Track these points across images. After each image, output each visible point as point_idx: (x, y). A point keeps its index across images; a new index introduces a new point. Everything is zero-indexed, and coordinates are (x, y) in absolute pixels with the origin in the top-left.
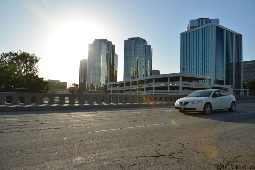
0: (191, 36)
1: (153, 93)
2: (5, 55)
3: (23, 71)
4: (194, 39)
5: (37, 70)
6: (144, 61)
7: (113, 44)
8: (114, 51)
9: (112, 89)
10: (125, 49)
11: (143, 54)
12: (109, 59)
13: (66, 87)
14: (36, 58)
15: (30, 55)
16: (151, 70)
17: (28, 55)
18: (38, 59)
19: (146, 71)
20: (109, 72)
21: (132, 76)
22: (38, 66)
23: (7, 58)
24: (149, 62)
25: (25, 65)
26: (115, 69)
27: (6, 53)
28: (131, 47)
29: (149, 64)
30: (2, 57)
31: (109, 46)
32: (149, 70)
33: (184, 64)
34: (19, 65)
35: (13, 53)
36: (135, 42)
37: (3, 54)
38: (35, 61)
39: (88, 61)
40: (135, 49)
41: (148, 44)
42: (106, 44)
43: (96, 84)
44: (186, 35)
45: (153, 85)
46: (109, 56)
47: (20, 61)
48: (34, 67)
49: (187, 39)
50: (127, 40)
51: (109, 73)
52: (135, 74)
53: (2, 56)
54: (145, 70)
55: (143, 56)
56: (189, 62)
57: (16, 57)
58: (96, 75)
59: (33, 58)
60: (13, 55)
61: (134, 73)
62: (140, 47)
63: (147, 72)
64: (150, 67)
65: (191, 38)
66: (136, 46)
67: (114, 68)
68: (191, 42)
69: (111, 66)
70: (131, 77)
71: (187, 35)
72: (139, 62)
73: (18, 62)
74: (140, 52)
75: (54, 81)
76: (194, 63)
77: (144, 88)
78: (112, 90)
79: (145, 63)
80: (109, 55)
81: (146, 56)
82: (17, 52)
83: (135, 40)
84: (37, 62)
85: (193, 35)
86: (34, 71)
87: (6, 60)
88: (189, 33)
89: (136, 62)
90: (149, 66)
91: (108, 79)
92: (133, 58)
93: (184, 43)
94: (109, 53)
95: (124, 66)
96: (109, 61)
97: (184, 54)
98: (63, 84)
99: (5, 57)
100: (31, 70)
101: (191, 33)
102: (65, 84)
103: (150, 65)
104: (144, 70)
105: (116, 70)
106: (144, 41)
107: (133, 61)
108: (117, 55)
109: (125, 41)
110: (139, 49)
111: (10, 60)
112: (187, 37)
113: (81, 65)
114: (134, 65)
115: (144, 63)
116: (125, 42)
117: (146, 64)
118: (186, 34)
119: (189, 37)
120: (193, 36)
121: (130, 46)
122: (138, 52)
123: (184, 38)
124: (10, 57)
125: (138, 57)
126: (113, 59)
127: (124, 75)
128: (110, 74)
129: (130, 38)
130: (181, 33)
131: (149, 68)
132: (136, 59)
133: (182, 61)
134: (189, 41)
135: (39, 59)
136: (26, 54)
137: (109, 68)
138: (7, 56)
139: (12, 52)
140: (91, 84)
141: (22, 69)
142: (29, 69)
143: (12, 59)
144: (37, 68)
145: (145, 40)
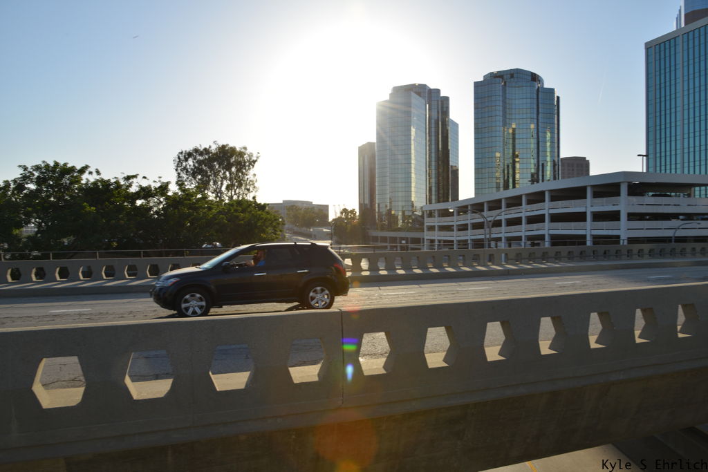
0: (679, 48)
1: (547, 229)
2: (185, 157)
3: (224, 188)
4: (691, 57)
5: (253, 184)
6: (535, 136)
7: (442, 94)
8: (445, 112)
9: (436, 221)
10: (476, 108)
11: (529, 116)
12: (433, 138)
13: (327, 216)
14: (249, 156)
15: (238, 149)
16: (556, 161)
17: (233, 150)
18: (255, 159)
19: (541, 164)
20: (434, 172)
21: (498, 181)
22: (255, 175)
23: (190, 162)
24: (549, 135)
25: (227, 173)
26: (451, 164)
27: (188, 151)
28: (494, 98)
29: (548, 144)
30: (179, 161)
31: (433, 103)
32: (548, 159)
33: (658, 137)
34: (215, 176)
35: (202, 149)
36: (505, 83)
37: (182, 153)
38: (247, 164)
39: (378, 147)
40: (504, 102)
41: (546, 86)
42: (424, 98)
43: (400, 208)
44: (662, 48)
45: (547, 208)
46: (433, 130)
47: (217, 167)
48: (248, 177)
49: (667, 59)
50: (482, 79)
51: (433, 176)
52: (508, 173)
53: (179, 158)
54: (538, 162)
55: (529, 121)
56: (673, 129)
57: (207, 157)
58: (400, 185)
59: (243, 157)
60: (201, 154)
61: (504, 172)
62: (520, 98)
63: (543, 164)
64: (552, 152)
65: (679, 56)
66: (507, 95)
67: (448, 161)
68: (679, 66)
69: (438, 157)
70: (497, 183)
71: (667, 46)
72: (517, 141)
73: (212, 168)
74: (521, 112)
75: (296, 205)
76: (692, 130)
77: (521, 218)
78: (436, 224)
79: (535, 141)
80: (433, 125)
81: (540, 121)
82: (210, 147)
83: (505, 77)
84: (253, 166)
85: (685, 44)
86: (248, 187)
87: (188, 167)
88: (672, 41)
89: (511, 141)
90: (548, 150)
91: (433, 193)
92: (502, 129)
93: (658, 73)
94: (433, 121)
95: (476, 153)
96: (433, 142)
97: (658, 105)
98: (319, 209)
99: (186, 160)
100: (240, 186)
101: (679, 41)
102: (323, 210)
103: (552, 147)
104: (533, 161)
105: (454, 165)
106: (534, 78)
107: (502, 139)
108: (456, 125)
109: (477, 85)
110: (517, 102)
111: (197, 165)
112: (667, 54)
113: (361, 158)
114: (504, 150)
115: (533, 142)
116: (475, 87)
117: (540, 143)
118: (662, 45)
119: (673, 53)
120: (686, 47)
121: (492, 96)
122: (513, 110)
123: (658, 58)
124: (195, 159)
125: (514, 126)
126: (445, 135)
127: (476, 179)
128: (438, 180)
129: (491, 73)
130: (646, 44)
131: (548, 154)
132: (509, 133)
133: (651, 129)
134: (673, 64)
135: (258, 158)
136: (227, 148)
137: (433, 163)
138: (189, 158)
139: (198, 146)
140: (388, 208)
141: (222, 184)
142: (236, 184)
143: (200, 162)
144: (255, 180)
145: (535, 74)
